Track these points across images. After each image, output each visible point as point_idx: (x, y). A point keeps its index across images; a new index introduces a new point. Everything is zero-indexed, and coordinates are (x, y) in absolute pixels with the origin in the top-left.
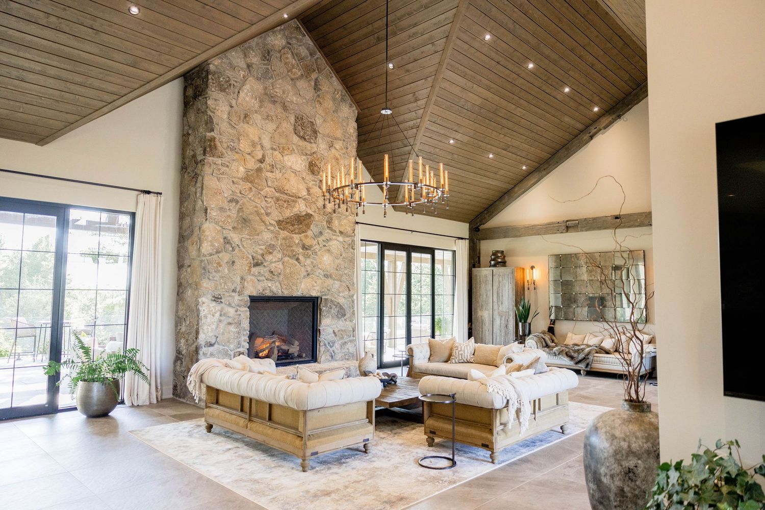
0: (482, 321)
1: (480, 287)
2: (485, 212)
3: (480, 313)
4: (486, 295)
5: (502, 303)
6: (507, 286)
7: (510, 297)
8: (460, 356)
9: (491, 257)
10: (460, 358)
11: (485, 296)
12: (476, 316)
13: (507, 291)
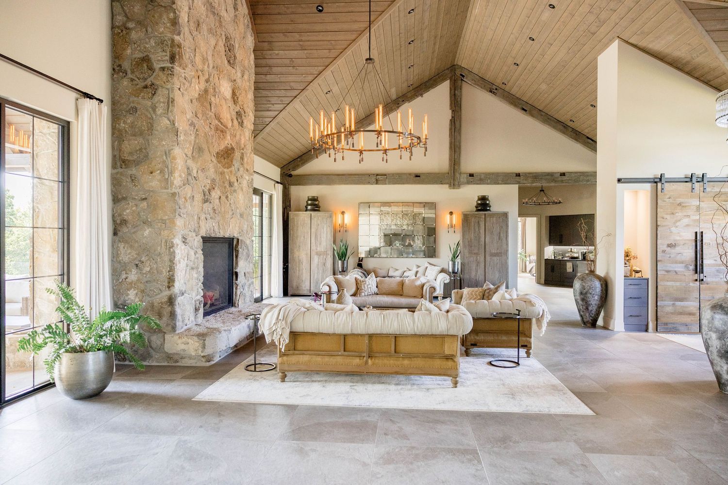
0: (300, 261)
1: (297, 229)
2: (299, 159)
3: (297, 253)
4: (304, 237)
5: (320, 244)
6: (325, 229)
7: (328, 238)
8: (369, 289)
9: (307, 202)
10: (370, 291)
11: (302, 238)
12: (293, 255)
13: (325, 232)
